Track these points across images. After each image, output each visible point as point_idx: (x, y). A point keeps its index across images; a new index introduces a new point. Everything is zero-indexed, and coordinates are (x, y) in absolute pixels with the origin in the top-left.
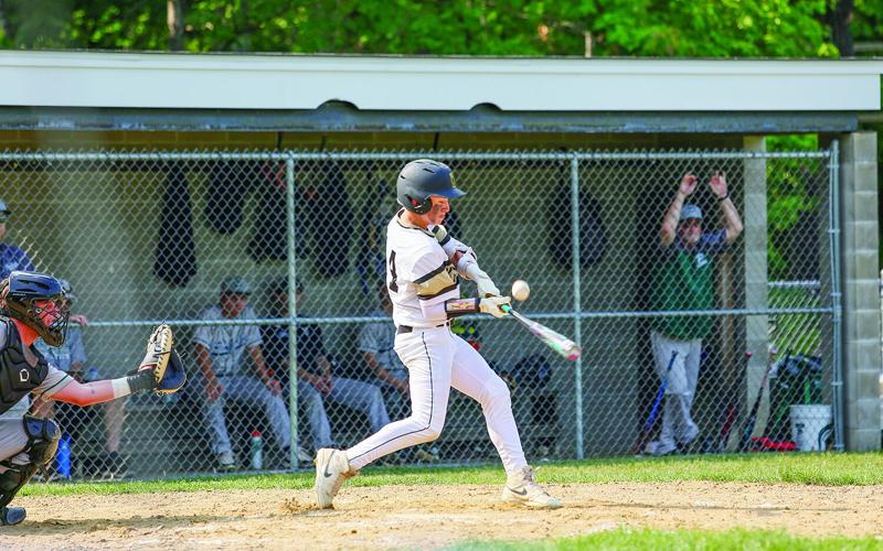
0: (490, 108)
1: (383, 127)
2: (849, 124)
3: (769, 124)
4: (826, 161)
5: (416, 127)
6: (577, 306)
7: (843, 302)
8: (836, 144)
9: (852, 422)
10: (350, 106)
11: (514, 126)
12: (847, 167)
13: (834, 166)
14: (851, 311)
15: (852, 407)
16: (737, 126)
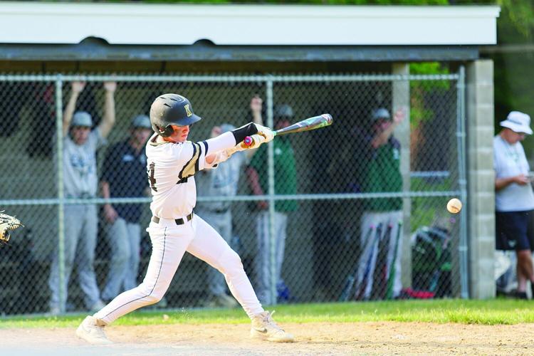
0: (206, 43)
1: (127, 56)
2: (473, 55)
3: (413, 55)
4: (455, 82)
5: (152, 56)
6: (272, 190)
7: (468, 188)
8: (462, 70)
9: (474, 278)
10: (102, 42)
11: (225, 56)
12: (471, 86)
13: (461, 86)
14: (473, 195)
15: (474, 266)
16: (389, 56)
